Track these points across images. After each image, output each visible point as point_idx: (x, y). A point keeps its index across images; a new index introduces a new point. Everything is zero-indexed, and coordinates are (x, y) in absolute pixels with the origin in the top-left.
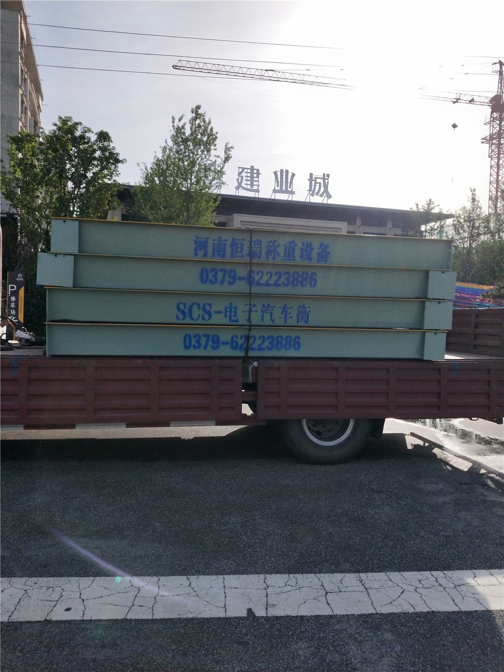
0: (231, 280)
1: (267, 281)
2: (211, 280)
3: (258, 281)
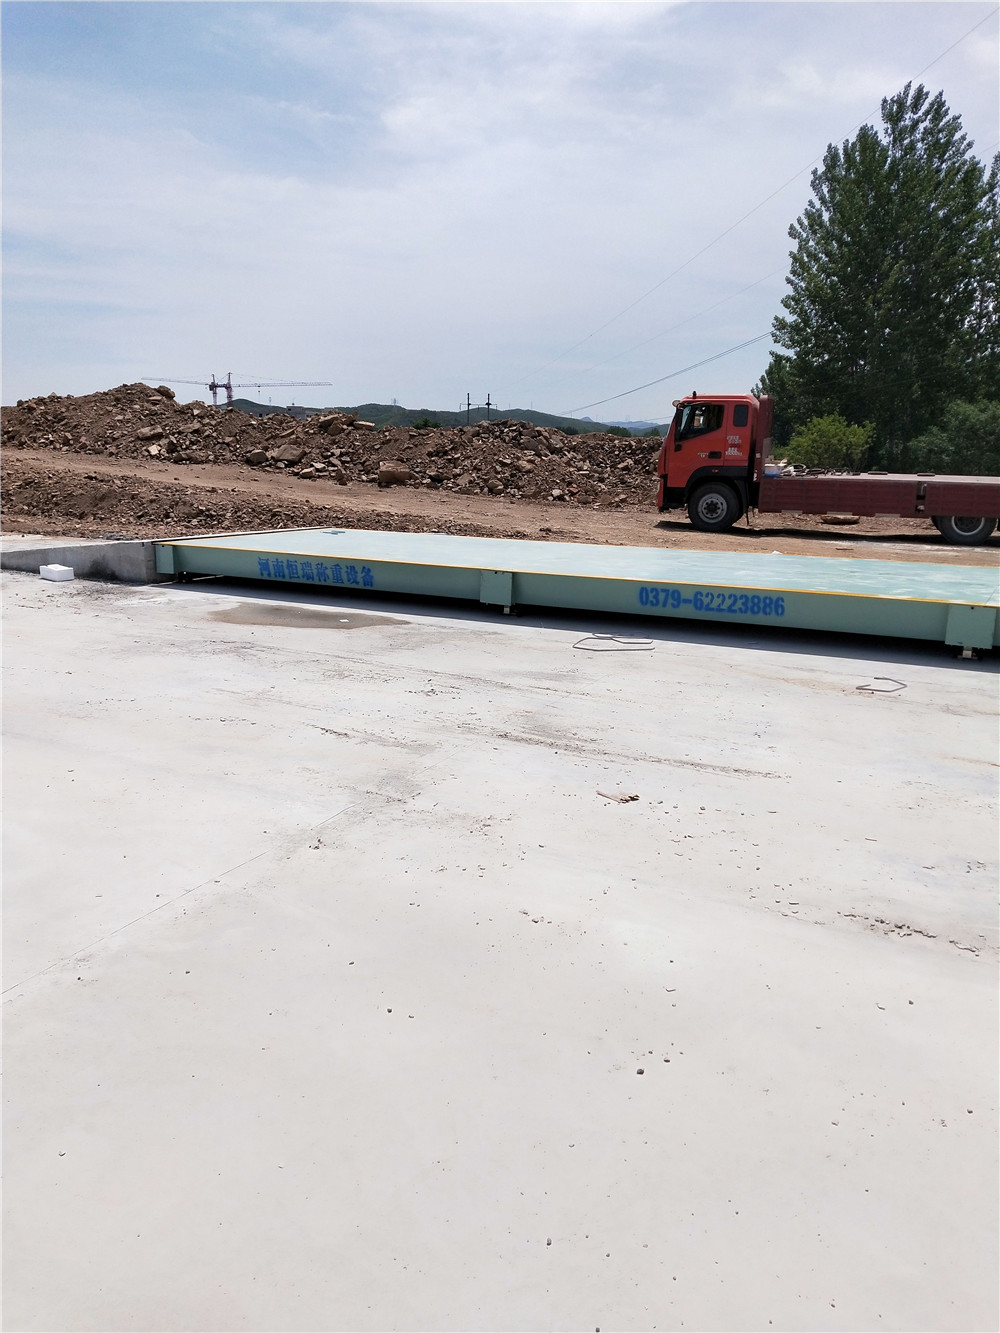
0: (675, 603)
1: (719, 606)
2: (652, 602)
3: (708, 605)
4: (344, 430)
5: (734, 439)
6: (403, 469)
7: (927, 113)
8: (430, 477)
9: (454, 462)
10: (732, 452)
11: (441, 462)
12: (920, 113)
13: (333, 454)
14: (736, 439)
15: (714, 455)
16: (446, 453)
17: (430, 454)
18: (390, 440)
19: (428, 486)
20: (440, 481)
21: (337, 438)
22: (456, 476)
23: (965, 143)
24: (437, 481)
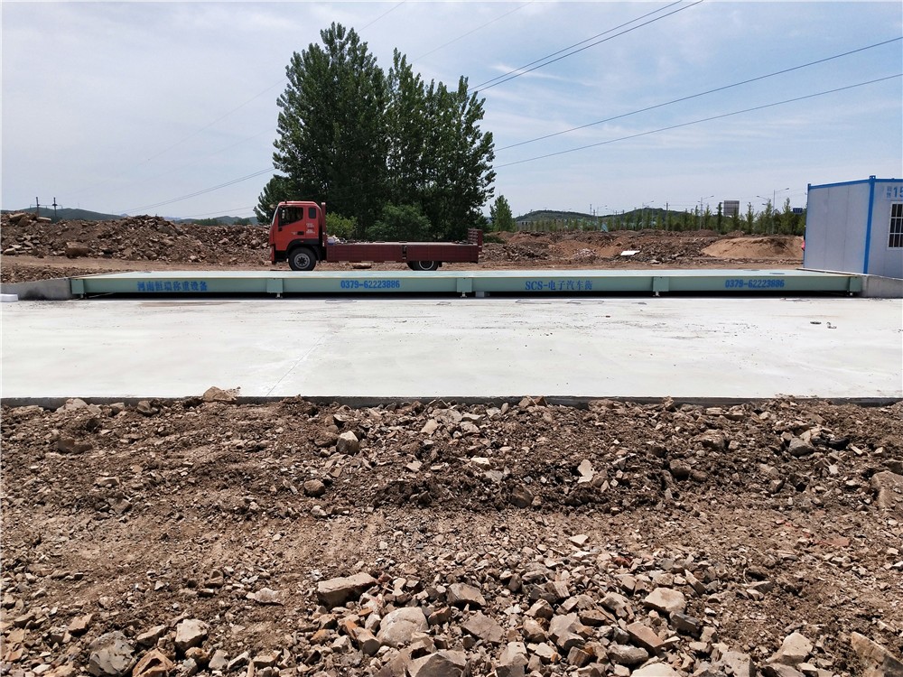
4: (30, 223)
5: (310, 225)
6: (83, 246)
7: (347, 39)
8: (103, 251)
9: (119, 242)
10: (309, 232)
11: (109, 241)
12: (344, 39)
13: (25, 239)
14: (311, 225)
15: (300, 233)
16: (111, 236)
17: (100, 237)
18: (67, 229)
19: (103, 256)
20: (111, 253)
21: (27, 228)
22: (121, 250)
23: (373, 58)
24: (108, 254)
